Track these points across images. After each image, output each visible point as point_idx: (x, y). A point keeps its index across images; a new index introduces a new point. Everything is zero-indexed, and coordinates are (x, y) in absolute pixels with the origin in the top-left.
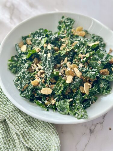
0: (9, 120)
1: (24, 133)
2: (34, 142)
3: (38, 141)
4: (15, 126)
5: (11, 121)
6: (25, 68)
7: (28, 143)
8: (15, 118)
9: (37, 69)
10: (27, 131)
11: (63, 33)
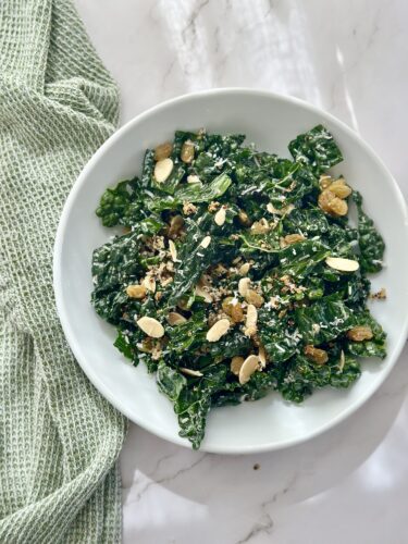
0: (39, 346)
1: (58, 386)
2: (71, 418)
3: (79, 420)
4: (45, 364)
5: (43, 349)
6: (135, 239)
7: (56, 413)
8: (53, 347)
9: (162, 254)
10: (67, 386)
11: (283, 189)
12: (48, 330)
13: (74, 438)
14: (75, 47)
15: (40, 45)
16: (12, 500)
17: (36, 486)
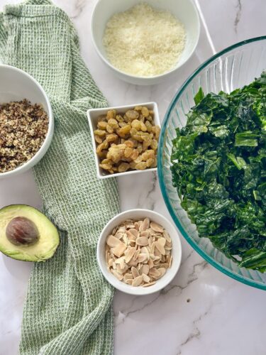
1: (80, 260)
2: (87, 277)
3: (92, 278)
4: (74, 247)
5: (73, 239)
10: (85, 260)
12: (76, 228)
13: (90, 288)
14: (85, 82)
15: (67, 82)
16: (54, 326)
17: (68, 317)
